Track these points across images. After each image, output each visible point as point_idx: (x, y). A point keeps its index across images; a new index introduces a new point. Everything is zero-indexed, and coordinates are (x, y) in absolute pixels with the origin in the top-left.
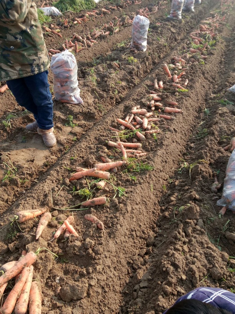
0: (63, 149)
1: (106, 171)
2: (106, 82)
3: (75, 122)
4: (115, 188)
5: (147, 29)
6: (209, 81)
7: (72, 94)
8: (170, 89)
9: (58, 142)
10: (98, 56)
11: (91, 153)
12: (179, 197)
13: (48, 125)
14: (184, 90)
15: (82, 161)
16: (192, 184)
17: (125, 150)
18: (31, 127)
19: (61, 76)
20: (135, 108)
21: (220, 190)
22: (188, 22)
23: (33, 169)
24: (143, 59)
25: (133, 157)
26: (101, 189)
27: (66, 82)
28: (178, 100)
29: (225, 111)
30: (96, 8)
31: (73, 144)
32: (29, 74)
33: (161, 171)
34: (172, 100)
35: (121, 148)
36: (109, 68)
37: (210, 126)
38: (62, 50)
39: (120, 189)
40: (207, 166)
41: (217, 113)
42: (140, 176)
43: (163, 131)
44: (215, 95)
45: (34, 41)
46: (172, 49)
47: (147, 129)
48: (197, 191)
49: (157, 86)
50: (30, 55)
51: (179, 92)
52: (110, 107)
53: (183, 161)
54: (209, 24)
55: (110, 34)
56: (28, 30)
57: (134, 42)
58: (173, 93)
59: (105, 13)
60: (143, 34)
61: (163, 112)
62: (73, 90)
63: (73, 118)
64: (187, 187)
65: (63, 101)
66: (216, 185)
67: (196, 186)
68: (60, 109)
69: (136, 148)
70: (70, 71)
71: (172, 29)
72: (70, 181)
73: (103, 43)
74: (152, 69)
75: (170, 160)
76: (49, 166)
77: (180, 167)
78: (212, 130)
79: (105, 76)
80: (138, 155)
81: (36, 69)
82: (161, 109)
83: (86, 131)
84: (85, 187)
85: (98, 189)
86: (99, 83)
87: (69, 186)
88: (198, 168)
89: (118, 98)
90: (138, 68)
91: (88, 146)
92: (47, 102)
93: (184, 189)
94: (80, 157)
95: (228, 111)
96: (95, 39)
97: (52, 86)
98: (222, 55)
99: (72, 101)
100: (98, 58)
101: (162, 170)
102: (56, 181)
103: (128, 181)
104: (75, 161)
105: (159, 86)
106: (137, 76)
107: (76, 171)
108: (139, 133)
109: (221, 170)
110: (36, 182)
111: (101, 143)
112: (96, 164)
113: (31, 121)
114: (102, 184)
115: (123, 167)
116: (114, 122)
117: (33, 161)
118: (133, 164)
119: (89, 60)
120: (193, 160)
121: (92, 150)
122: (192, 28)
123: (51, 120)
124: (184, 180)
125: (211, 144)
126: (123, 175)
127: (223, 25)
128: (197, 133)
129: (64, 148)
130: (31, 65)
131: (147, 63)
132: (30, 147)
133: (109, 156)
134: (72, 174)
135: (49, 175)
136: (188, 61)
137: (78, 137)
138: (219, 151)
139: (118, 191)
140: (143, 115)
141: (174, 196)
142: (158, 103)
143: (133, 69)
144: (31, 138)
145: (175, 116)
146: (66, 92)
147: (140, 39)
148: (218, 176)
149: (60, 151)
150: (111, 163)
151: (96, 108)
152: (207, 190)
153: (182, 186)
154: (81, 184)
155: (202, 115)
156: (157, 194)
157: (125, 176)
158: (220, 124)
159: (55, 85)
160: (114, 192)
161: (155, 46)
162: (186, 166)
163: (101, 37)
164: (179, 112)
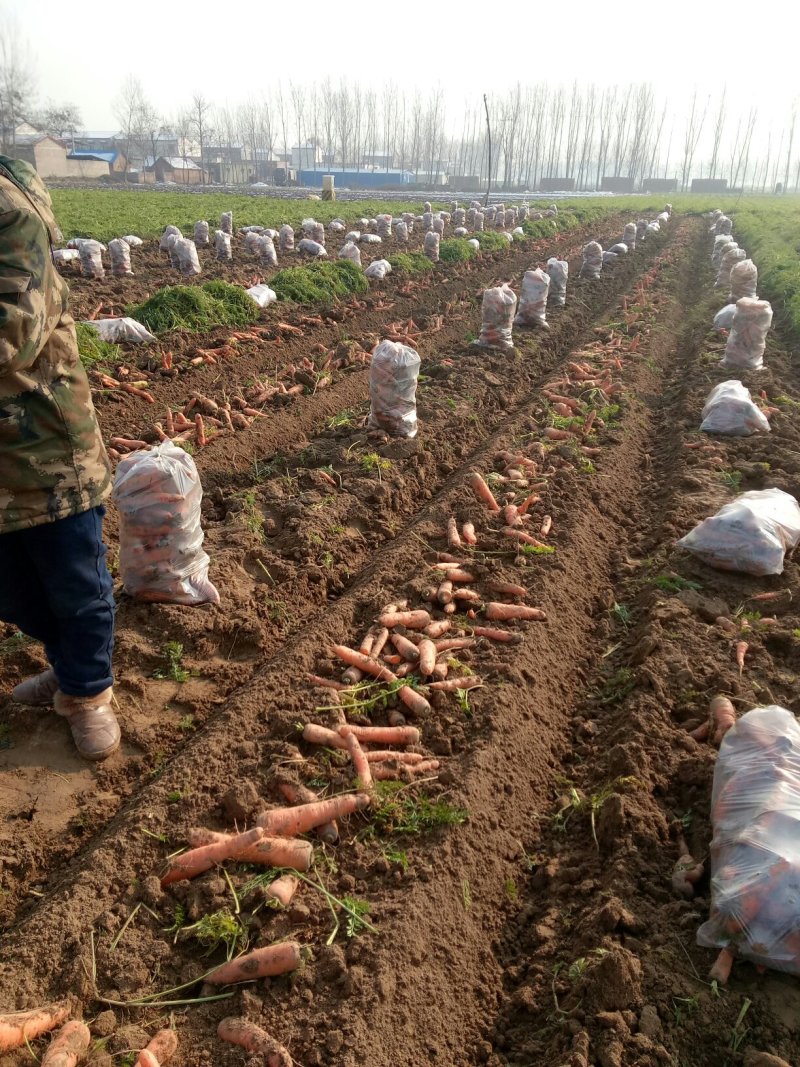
0: (141, 764)
1: (298, 837)
2: (294, 529)
3: (189, 663)
4: (333, 902)
5: (415, 376)
6: (615, 519)
7: (181, 573)
8: (499, 547)
9: (128, 739)
10: (269, 453)
11: (243, 772)
12: (567, 923)
13: (95, 678)
14: (541, 547)
15: (212, 803)
16: (604, 870)
17: (363, 755)
18: (32, 692)
19: (147, 519)
20: (392, 608)
21: (702, 885)
22: (533, 357)
23: (30, 847)
24: (410, 460)
25: (392, 778)
26: (278, 911)
27: (164, 536)
28: (526, 580)
29: (676, 609)
30: (261, 320)
31: (178, 744)
32: (40, 520)
33: (493, 826)
34: (506, 579)
35: (349, 747)
36: (303, 488)
37: (638, 661)
38: (153, 439)
39: (353, 905)
40: (647, 798)
41: (654, 618)
42: (422, 851)
43: (489, 680)
44: (638, 562)
45: (62, 421)
46: (494, 430)
47: (434, 677)
48: (623, 894)
49: (456, 537)
50: (46, 463)
51: (527, 556)
52: (310, 607)
53: (566, 786)
54: (595, 360)
55: (303, 393)
56: (46, 392)
57: (378, 414)
58: (510, 558)
59: (286, 335)
60: (405, 392)
61: (484, 617)
62: (186, 558)
63: (184, 652)
64: (588, 884)
65: (150, 597)
66: (685, 866)
67: (620, 875)
68: (139, 624)
69: (401, 745)
70: (176, 502)
71: (489, 376)
72: (164, 887)
73: (285, 419)
74: (438, 489)
75: (521, 782)
76: (88, 831)
77: (559, 806)
78: (646, 674)
79: (294, 512)
80: (408, 768)
81: (65, 503)
82: (476, 608)
83: (229, 692)
84: (220, 906)
85: (268, 913)
86: (270, 534)
87: (159, 908)
88: (616, 810)
89: (336, 577)
90: (395, 485)
91: (235, 745)
92: (97, 603)
93: (579, 892)
94: (205, 789)
95: (686, 611)
96: (259, 406)
97: (116, 549)
98: (645, 445)
99: (182, 593)
100: (268, 461)
101: (495, 819)
102: (112, 891)
103: (378, 870)
104: (187, 805)
105: (464, 538)
106: (394, 509)
107: (187, 845)
108: (408, 690)
109: (695, 811)
110: (37, 899)
111: (281, 731)
112: (264, 814)
113: (36, 668)
114: (284, 889)
115: (361, 818)
116: (323, 655)
117: (28, 816)
118: (394, 804)
119: (239, 468)
120: (598, 778)
121: (248, 762)
122: (547, 372)
123: (103, 664)
124: (576, 855)
125: (648, 719)
126: (359, 847)
127: (637, 361)
128: (601, 685)
129: (148, 759)
130: (49, 491)
131: (422, 472)
132: (24, 764)
133: (306, 778)
134: (172, 858)
135: (89, 868)
136: (544, 464)
137: (201, 716)
138: (678, 744)
139: (343, 913)
140: (417, 630)
141: (548, 920)
142: (464, 591)
143: (380, 490)
144: (30, 730)
145: (524, 630)
146: (163, 567)
147: (396, 404)
148: (688, 835)
149: (133, 770)
150: (317, 806)
151: (261, 615)
152: (659, 889)
153: (573, 880)
154: (206, 895)
155: (607, 624)
156: (485, 918)
157: (367, 854)
158: (669, 652)
159: (125, 546)
160: (328, 920)
161: (443, 423)
162: (577, 802)
163: (278, 402)
164: (533, 618)
